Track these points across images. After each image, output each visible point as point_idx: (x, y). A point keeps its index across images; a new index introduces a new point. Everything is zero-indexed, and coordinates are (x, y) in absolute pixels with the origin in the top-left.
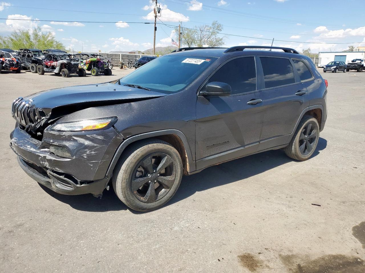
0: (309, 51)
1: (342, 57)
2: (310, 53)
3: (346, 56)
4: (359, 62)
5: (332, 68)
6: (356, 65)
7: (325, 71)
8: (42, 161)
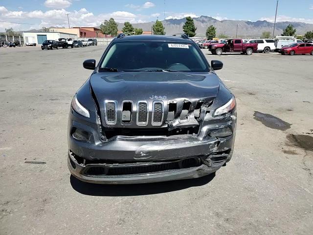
1: (43, 36)
3: (46, 35)
5: (49, 46)
6: (63, 43)
7: (43, 49)
8: (212, 147)
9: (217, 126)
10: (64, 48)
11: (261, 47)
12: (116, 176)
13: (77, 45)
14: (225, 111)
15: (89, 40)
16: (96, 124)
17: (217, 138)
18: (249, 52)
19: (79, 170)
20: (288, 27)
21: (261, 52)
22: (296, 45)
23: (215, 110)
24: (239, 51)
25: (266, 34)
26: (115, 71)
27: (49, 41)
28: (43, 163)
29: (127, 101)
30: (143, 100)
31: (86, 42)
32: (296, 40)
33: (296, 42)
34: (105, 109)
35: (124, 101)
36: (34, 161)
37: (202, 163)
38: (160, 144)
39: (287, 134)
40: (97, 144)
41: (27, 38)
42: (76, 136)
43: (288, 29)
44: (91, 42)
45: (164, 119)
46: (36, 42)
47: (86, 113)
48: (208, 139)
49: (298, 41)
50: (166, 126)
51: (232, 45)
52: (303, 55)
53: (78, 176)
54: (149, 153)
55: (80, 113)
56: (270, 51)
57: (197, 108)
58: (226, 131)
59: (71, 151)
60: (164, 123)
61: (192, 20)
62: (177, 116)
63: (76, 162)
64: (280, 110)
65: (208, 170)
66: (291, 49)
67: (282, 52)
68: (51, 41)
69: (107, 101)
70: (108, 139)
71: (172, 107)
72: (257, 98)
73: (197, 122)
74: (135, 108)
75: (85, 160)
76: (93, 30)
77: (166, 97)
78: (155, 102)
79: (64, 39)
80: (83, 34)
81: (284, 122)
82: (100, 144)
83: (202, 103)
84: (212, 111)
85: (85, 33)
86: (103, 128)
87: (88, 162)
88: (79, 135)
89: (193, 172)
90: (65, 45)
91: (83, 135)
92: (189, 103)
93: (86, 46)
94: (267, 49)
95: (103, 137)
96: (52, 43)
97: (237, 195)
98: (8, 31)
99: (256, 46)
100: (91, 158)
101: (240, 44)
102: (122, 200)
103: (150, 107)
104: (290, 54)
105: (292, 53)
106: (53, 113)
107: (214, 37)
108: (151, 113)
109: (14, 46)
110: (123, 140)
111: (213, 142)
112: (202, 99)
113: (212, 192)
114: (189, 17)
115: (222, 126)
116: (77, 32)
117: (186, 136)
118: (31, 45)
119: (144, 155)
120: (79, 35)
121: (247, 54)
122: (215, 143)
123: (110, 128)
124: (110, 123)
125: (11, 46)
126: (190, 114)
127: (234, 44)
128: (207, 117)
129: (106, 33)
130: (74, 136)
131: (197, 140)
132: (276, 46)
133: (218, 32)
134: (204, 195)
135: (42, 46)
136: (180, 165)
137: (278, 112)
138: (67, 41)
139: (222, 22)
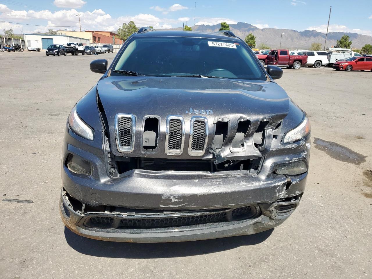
0: (11, 31)
1: (48, 40)
2: (13, 34)
3: (52, 39)
4: (74, 45)
5: (54, 51)
6: (72, 49)
7: (48, 55)
8: (279, 191)
9: (287, 159)
10: (73, 55)
11: (311, 60)
12: (131, 230)
13: (89, 51)
14: (299, 137)
15: (104, 46)
16: (102, 150)
17: (287, 177)
18: (297, 65)
19: (75, 221)
20: (343, 38)
21: (311, 66)
22: (354, 59)
23: (285, 134)
24: (285, 64)
25: (316, 46)
26: (134, 75)
27: (55, 45)
28: (30, 202)
29: (152, 116)
30: (176, 115)
31: (100, 49)
32: (353, 54)
33: (353, 55)
34: (117, 127)
35: (147, 116)
36: (17, 198)
37: (261, 214)
38: (200, 185)
39: (363, 171)
40: (103, 180)
41: (29, 41)
42: (73, 168)
43: (343, 40)
44: (106, 49)
45: (207, 146)
46: (41, 47)
47: (88, 133)
48: (274, 178)
49: (355, 55)
50: (211, 157)
51: (276, 56)
52: (362, 71)
53: (73, 228)
54: (183, 198)
55: (80, 133)
56: (322, 66)
57: (258, 131)
58: (298, 166)
59: (64, 190)
60: (207, 152)
61: (228, 27)
62: (228, 141)
63: (71, 208)
64: (347, 137)
65: (270, 223)
66: (347, 64)
67: (337, 67)
68: (58, 46)
69: (120, 116)
70: (120, 173)
71: (222, 127)
72: (314, 121)
73: (259, 152)
74: (163, 128)
75: (84, 205)
76: (108, 35)
77: (211, 111)
78: (195, 119)
79: (73, 44)
80: (97, 40)
81: (355, 154)
82: (108, 181)
83: (267, 122)
84: (280, 136)
85: (99, 39)
86: (113, 157)
87: (89, 208)
88: (76, 167)
89: (248, 227)
90: (74, 52)
91: (82, 167)
92: (248, 122)
93: (100, 53)
94: (319, 63)
95: (113, 170)
96: (59, 48)
97: (310, 262)
98: (6, 32)
99: (305, 60)
100: (94, 202)
101: (287, 56)
102: (139, 264)
103: (187, 127)
104: (346, 70)
105: (349, 68)
106: (51, 133)
107: (254, 48)
108: (187, 136)
109: (13, 51)
110: (144, 176)
111: (280, 183)
112: (267, 116)
113: (273, 255)
114: (225, 23)
115: (295, 159)
116: (90, 36)
117: (240, 173)
118: (34, 50)
119: (176, 200)
120: (91, 41)
121: (294, 69)
122: (284, 184)
123: (124, 157)
124: (124, 150)
125: (9, 51)
126: (248, 139)
127: (280, 56)
128: (274, 144)
129: (124, 38)
130: (70, 167)
131: (257, 179)
132: (329, 60)
133: (258, 42)
134: (262, 260)
135: (47, 52)
136: (229, 216)
137: (344, 139)
138: (77, 47)
139: (263, 30)
